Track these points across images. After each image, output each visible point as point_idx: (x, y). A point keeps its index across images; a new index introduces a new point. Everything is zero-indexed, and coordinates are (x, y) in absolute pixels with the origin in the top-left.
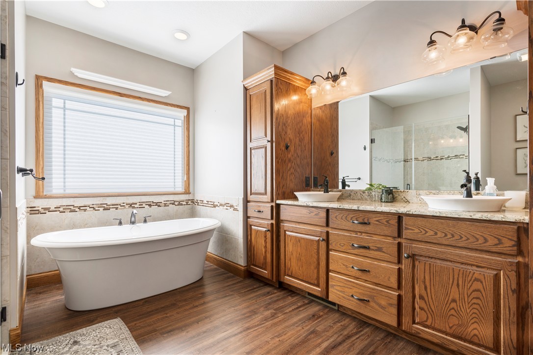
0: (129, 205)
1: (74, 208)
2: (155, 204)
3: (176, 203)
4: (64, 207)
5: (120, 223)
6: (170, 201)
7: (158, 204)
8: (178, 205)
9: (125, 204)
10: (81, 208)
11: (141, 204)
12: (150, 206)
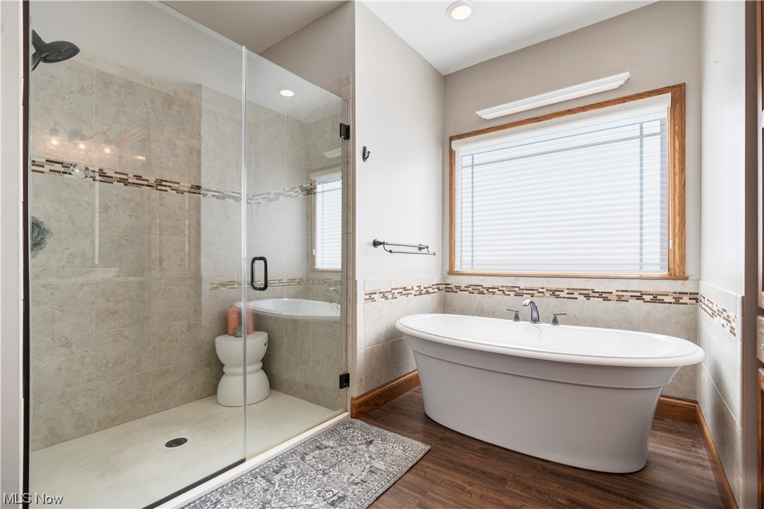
0: (551, 293)
1: (483, 290)
2: (597, 295)
3: (647, 298)
4: (473, 287)
5: (517, 318)
6: (631, 291)
7: (604, 295)
8: (651, 301)
9: (544, 290)
10: (490, 290)
11: (571, 292)
12: (587, 296)
